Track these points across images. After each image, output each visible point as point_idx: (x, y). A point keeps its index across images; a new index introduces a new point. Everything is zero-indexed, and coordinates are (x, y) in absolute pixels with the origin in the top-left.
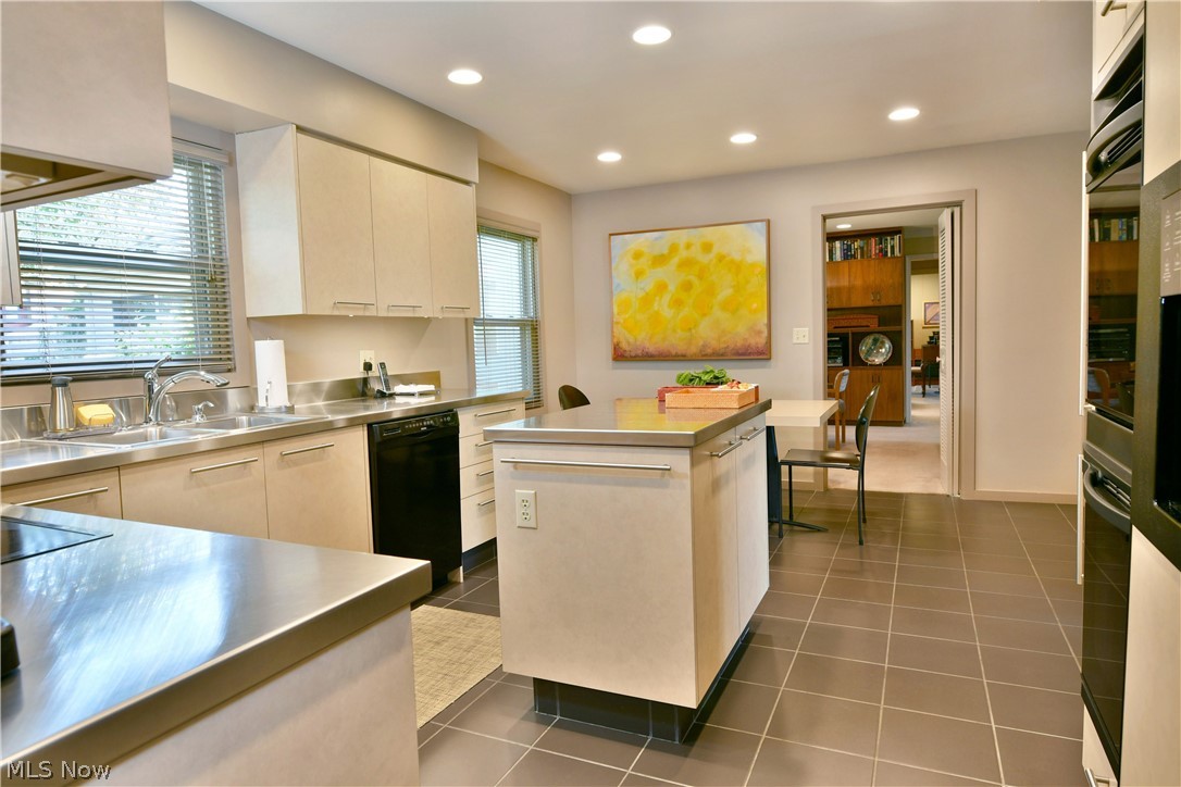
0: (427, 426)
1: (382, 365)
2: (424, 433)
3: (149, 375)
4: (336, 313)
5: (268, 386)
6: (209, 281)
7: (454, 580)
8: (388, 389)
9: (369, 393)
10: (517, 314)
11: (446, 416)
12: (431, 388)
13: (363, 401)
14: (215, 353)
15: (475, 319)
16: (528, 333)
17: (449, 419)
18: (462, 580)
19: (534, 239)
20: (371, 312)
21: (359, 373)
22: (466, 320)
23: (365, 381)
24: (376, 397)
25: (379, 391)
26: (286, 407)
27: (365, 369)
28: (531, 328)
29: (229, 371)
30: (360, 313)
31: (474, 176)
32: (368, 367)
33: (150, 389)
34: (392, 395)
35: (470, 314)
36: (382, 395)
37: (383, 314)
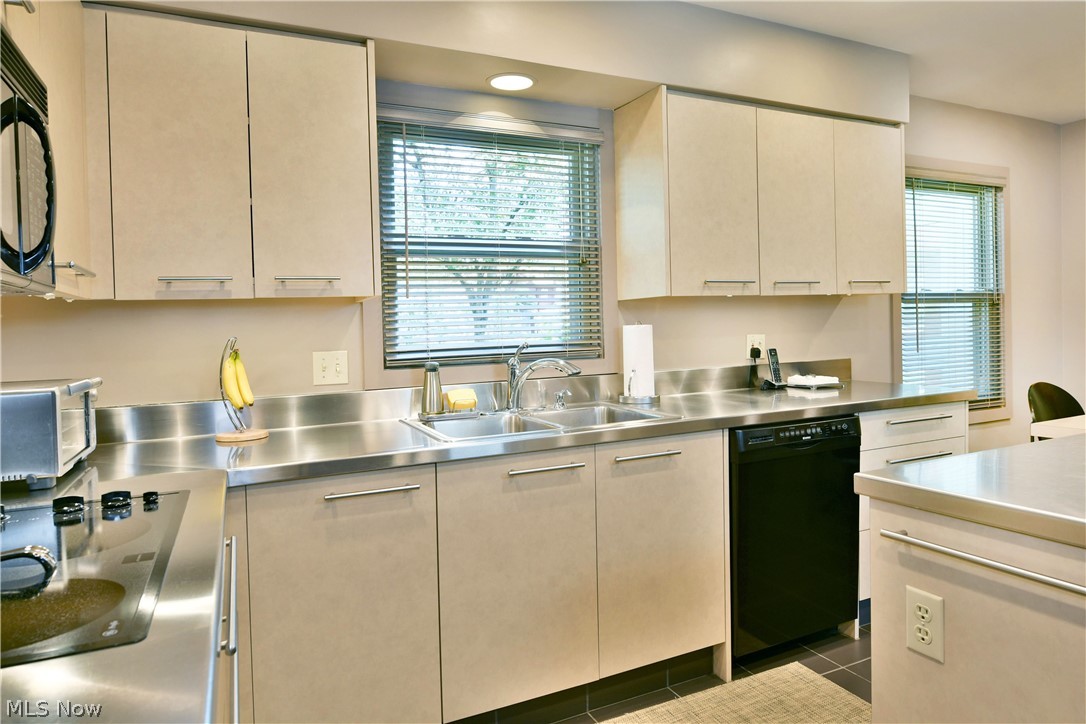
0: (812, 435)
1: (773, 352)
2: (807, 443)
3: (511, 361)
4: (707, 293)
5: (632, 374)
6: (579, 264)
7: (846, 632)
8: (778, 378)
9: (756, 383)
10: (969, 286)
11: (841, 423)
12: (834, 380)
13: (750, 392)
14: (586, 339)
15: (903, 294)
16: (986, 312)
17: (845, 426)
18: (857, 637)
19: (998, 189)
20: (753, 290)
21: (745, 360)
22: (891, 296)
23: (754, 369)
24: (762, 390)
25: (767, 382)
26: (651, 398)
27: (752, 356)
28: (989, 305)
29: (599, 356)
30: (738, 293)
31: (903, 114)
32: (755, 353)
33: (513, 374)
34: (782, 388)
35: (894, 289)
36: (770, 388)
37: (767, 291)
